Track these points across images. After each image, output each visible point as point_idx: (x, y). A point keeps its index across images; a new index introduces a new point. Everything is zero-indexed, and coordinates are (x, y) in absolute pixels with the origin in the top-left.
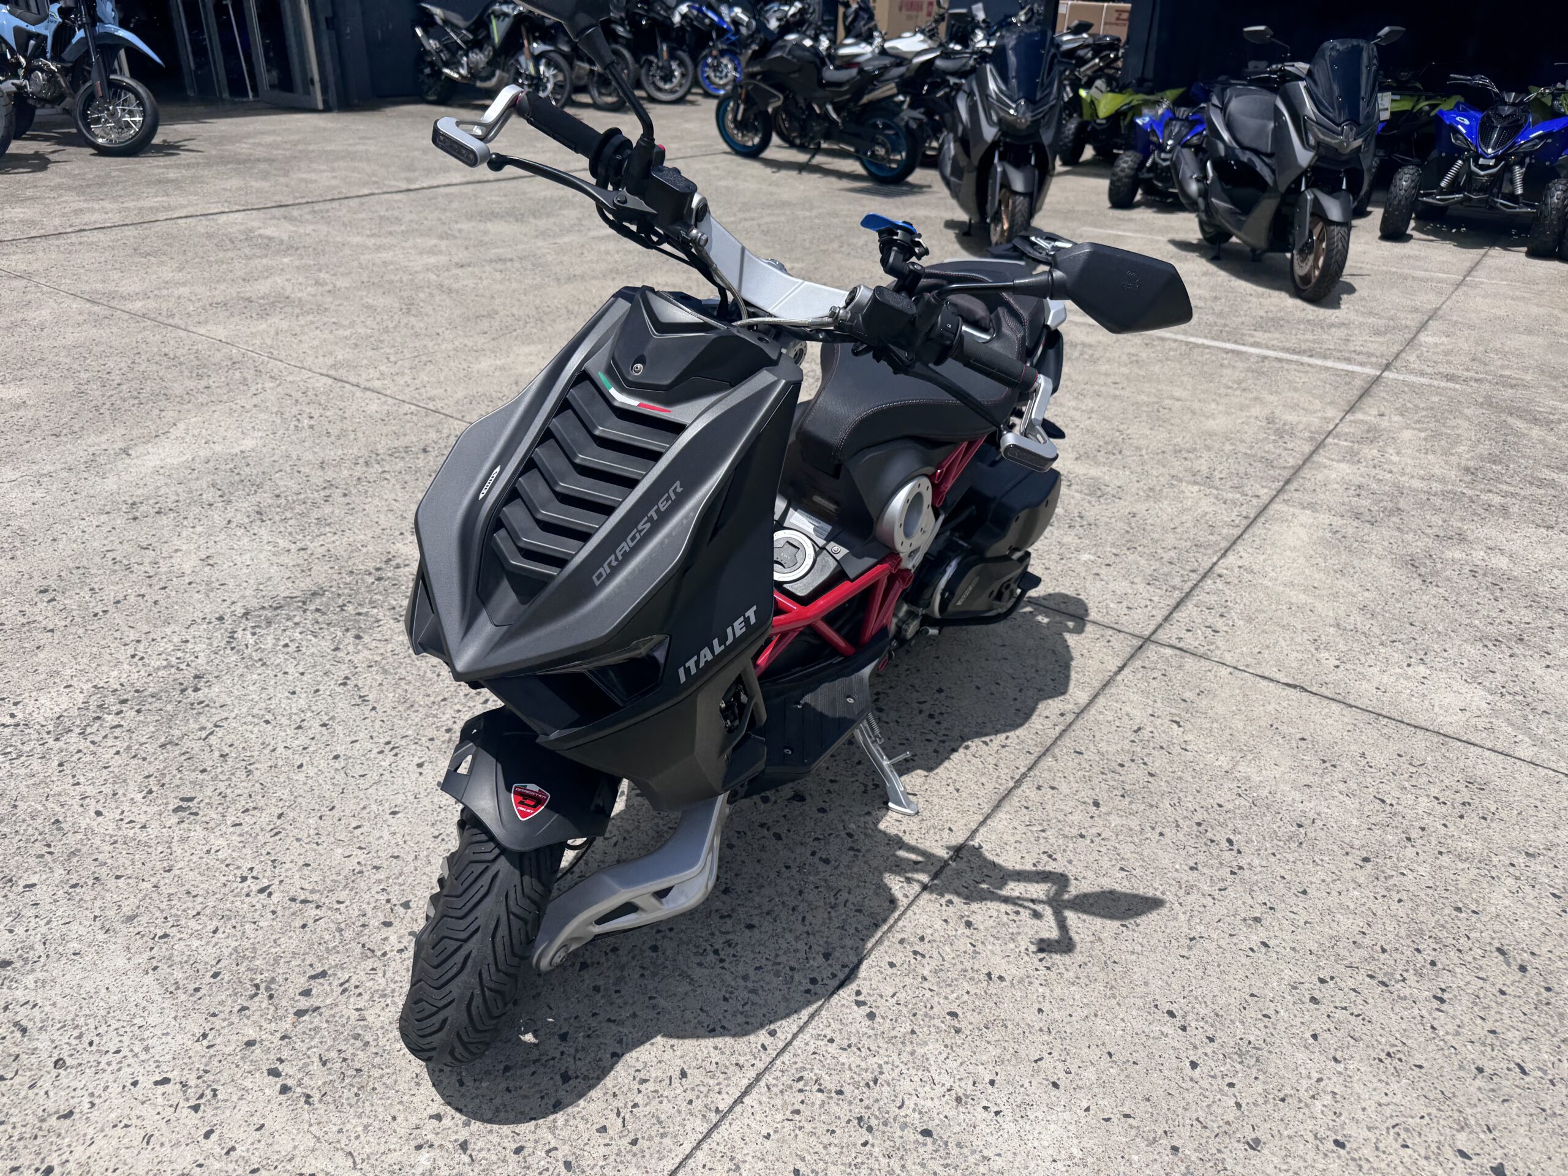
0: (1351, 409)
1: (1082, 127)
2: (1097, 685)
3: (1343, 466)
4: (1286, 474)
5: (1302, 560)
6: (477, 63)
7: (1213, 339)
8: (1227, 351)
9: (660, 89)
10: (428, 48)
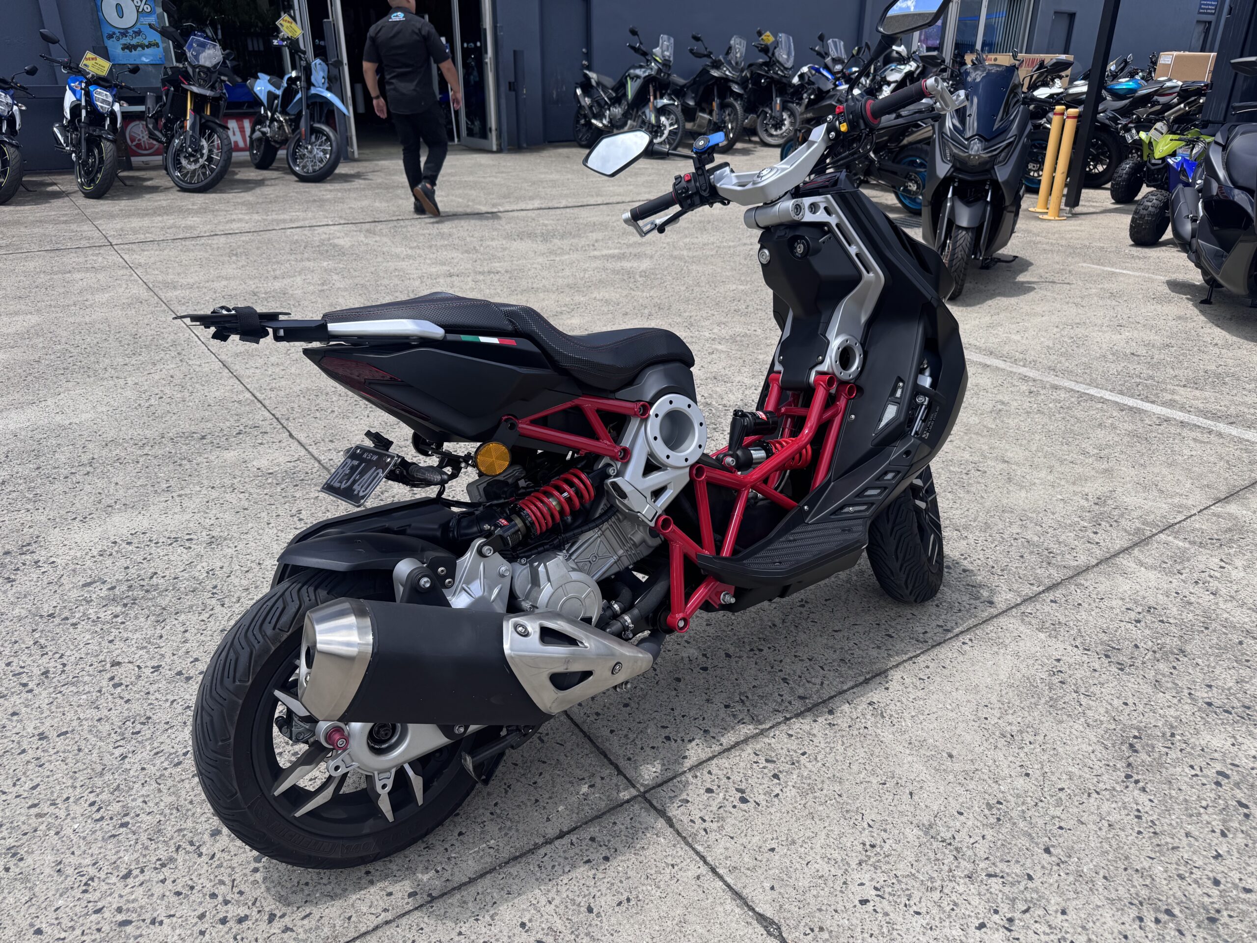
0: (1226, 499)
1: (1138, 168)
2: (505, 855)
3: (1152, 575)
4: (1057, 576)
5: (967, 710)
6: (615, 116)
7: (1121, 393)
8: (1122, 408)
9: (772, 135)
10: (583, 103)
